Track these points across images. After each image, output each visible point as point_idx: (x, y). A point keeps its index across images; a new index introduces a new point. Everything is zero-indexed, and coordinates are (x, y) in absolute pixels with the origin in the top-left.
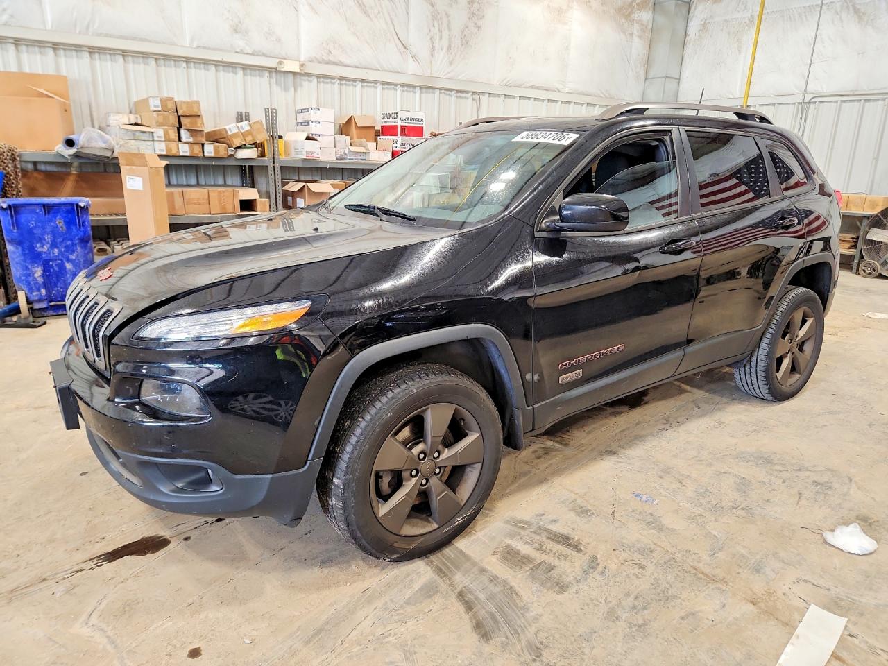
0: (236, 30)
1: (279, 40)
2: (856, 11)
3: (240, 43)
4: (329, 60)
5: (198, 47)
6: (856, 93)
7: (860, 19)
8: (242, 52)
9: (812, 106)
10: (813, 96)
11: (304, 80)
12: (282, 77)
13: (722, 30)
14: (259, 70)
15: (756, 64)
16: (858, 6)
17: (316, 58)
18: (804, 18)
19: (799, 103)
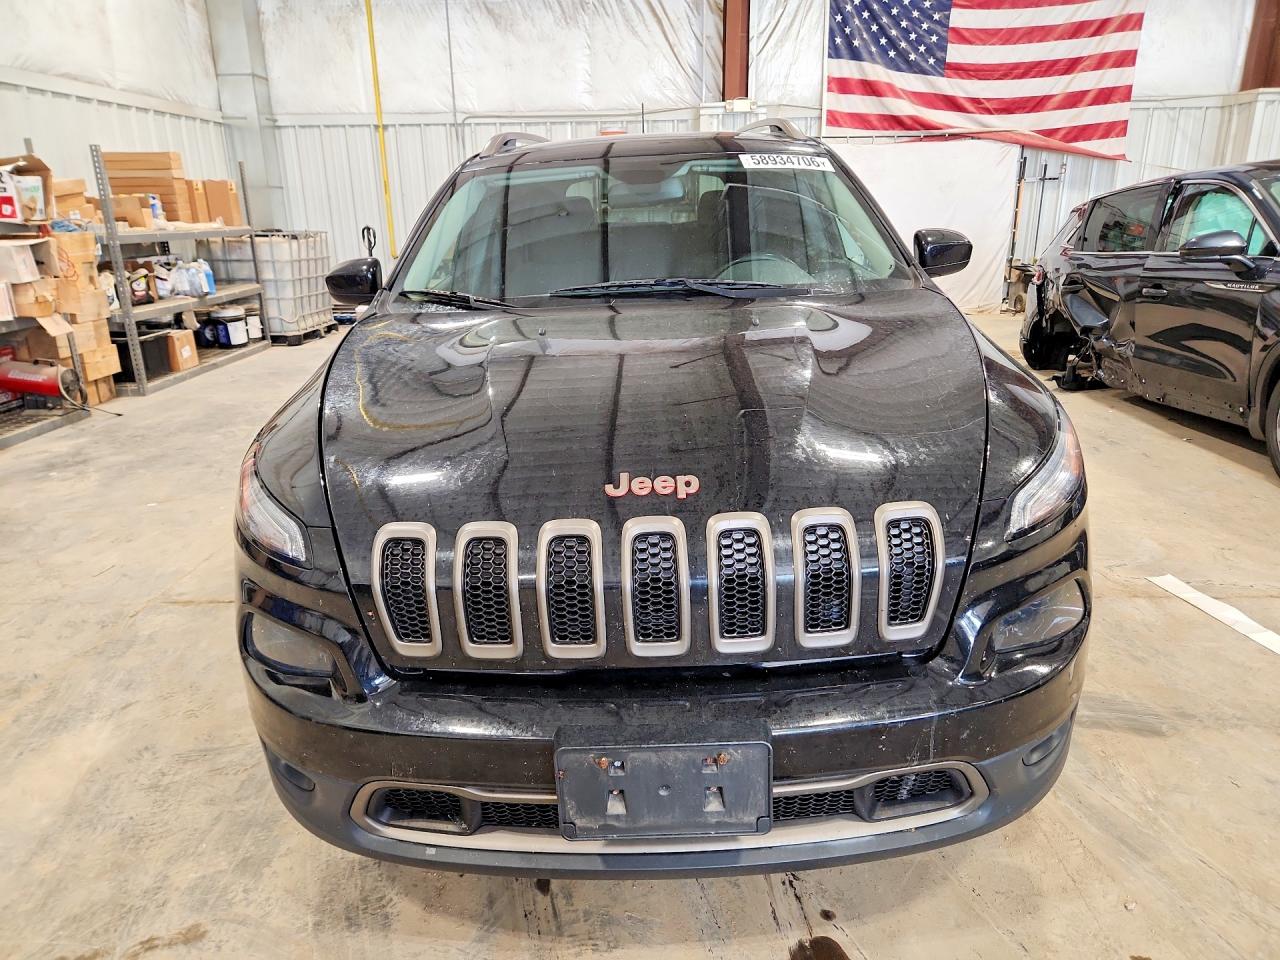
2: (489, 11)
6: (514, 114)
7: (497, 24)
9: (467, 129)
10: (465, 116)
13: (315, 12)
15: (380, 69)
16: (490, 6)
18: (428, 11)
19: (451, 125)
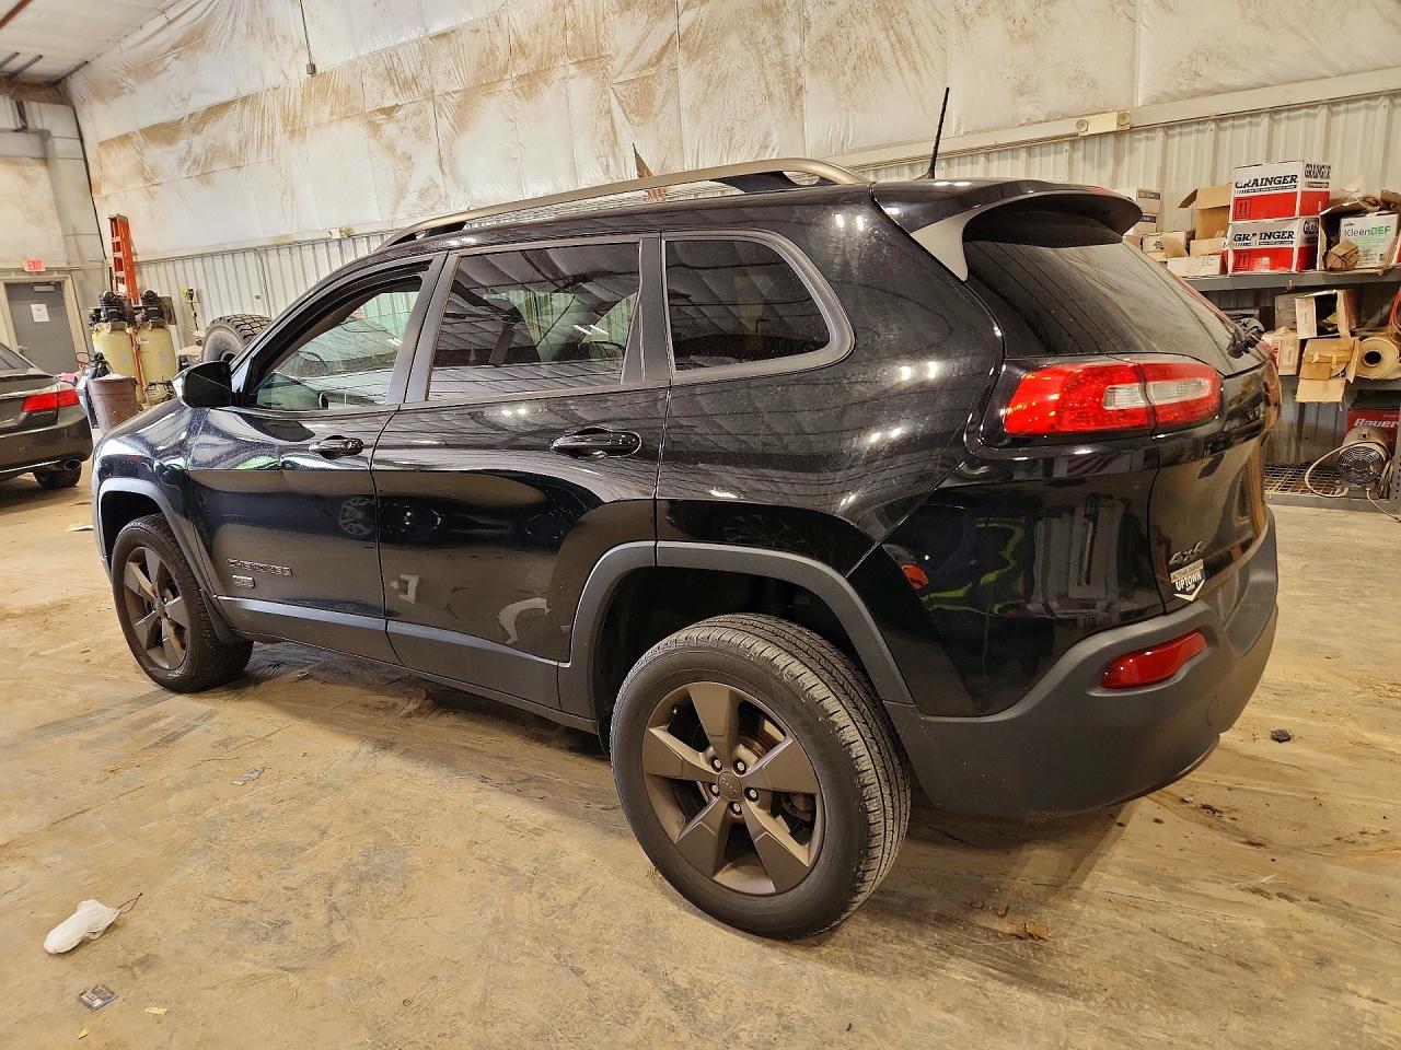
0: (1021, 91)
1: (1093, 84)
3: (1026, 109)
4: (1195, 89)
5: (966, 133)
8: (1030, 123)
11: (1140, 140)
12: (1095, 146)
14: (1055, 144)
17: (1166, 93)
